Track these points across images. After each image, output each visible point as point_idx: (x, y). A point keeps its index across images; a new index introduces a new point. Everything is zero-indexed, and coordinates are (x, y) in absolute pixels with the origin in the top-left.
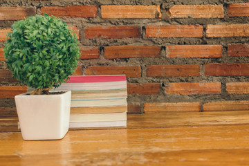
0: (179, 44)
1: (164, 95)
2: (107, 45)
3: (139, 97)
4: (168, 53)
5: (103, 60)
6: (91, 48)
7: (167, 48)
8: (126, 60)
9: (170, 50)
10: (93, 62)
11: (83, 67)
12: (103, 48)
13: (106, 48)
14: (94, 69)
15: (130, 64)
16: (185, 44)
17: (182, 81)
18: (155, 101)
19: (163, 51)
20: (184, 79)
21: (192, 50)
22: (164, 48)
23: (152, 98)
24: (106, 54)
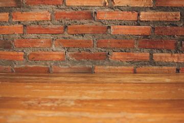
0: (120, 25)
1: (109, 61)
2: (70, 25)
3: (91, 62)
4: (112, 31)
5: (66, 35)
6: (58, 26)
7: (112, 28)
8: (82, 35)
9: (114, 29)
10: (60, 36)
11: (53, 39)
12: (67, 27)
13: (69, 26)
14: (60, 41)
15: (85, 39)
16: (124, 25)
17: (122, 51)
18: (102, 65)
19: (109, 30)
20: (123, 50)
21: (130, 29)
22: (109, 27)
23: (101, 63)
24: (69, 31)
